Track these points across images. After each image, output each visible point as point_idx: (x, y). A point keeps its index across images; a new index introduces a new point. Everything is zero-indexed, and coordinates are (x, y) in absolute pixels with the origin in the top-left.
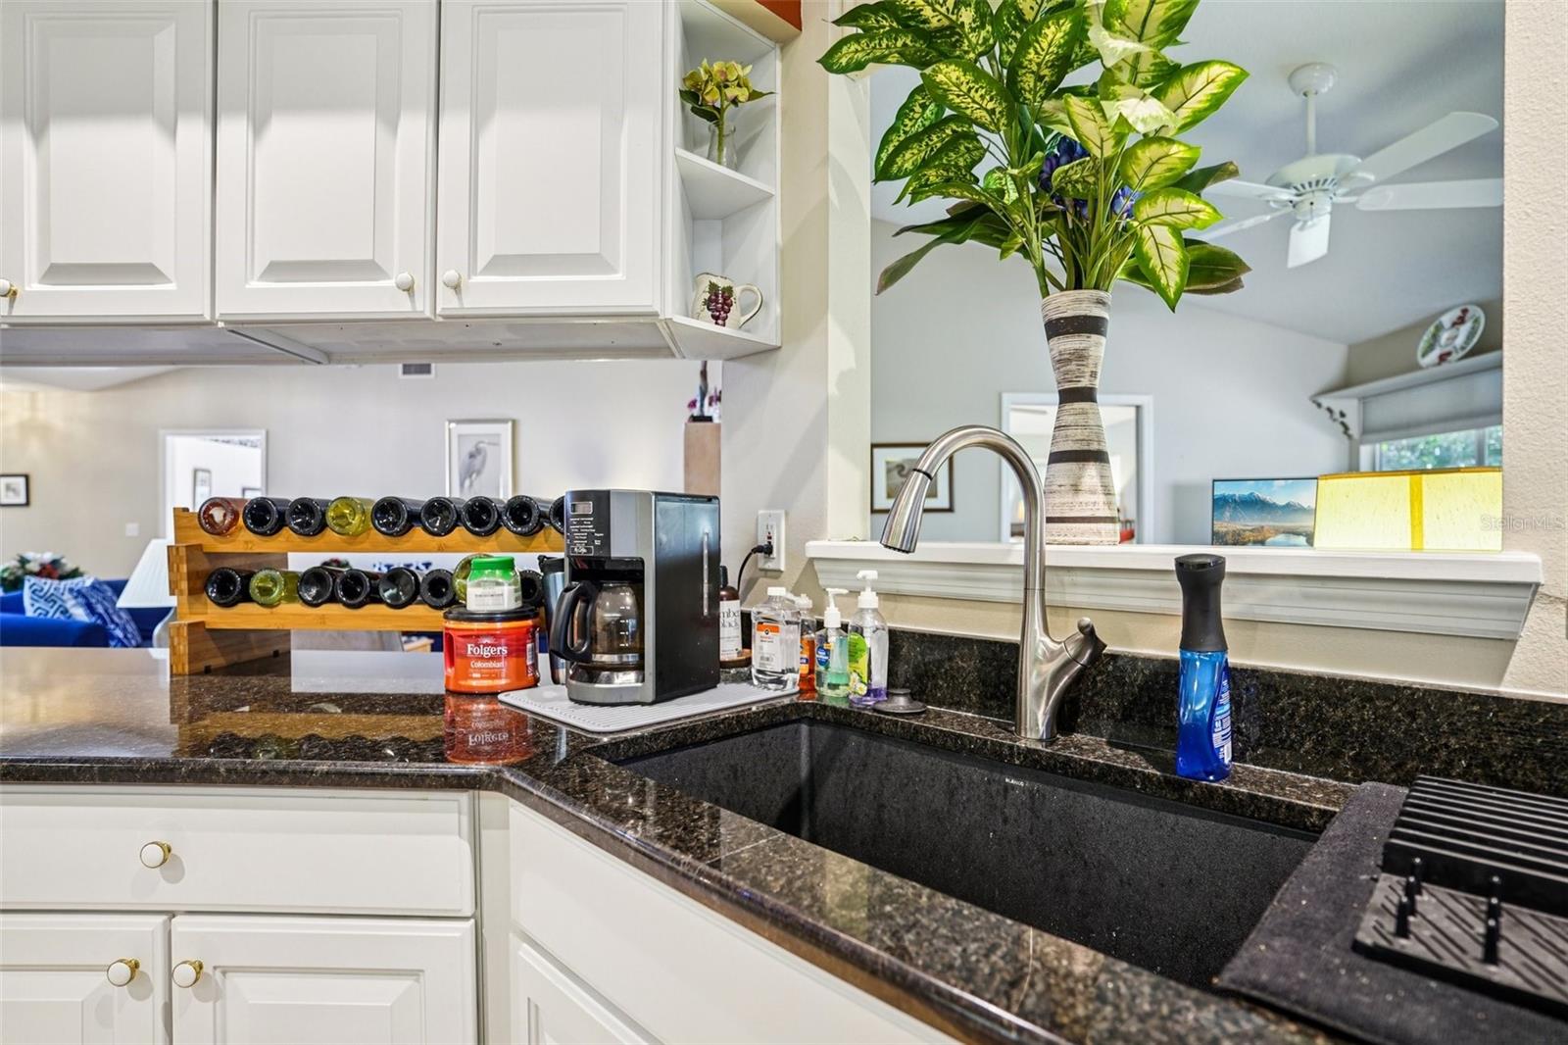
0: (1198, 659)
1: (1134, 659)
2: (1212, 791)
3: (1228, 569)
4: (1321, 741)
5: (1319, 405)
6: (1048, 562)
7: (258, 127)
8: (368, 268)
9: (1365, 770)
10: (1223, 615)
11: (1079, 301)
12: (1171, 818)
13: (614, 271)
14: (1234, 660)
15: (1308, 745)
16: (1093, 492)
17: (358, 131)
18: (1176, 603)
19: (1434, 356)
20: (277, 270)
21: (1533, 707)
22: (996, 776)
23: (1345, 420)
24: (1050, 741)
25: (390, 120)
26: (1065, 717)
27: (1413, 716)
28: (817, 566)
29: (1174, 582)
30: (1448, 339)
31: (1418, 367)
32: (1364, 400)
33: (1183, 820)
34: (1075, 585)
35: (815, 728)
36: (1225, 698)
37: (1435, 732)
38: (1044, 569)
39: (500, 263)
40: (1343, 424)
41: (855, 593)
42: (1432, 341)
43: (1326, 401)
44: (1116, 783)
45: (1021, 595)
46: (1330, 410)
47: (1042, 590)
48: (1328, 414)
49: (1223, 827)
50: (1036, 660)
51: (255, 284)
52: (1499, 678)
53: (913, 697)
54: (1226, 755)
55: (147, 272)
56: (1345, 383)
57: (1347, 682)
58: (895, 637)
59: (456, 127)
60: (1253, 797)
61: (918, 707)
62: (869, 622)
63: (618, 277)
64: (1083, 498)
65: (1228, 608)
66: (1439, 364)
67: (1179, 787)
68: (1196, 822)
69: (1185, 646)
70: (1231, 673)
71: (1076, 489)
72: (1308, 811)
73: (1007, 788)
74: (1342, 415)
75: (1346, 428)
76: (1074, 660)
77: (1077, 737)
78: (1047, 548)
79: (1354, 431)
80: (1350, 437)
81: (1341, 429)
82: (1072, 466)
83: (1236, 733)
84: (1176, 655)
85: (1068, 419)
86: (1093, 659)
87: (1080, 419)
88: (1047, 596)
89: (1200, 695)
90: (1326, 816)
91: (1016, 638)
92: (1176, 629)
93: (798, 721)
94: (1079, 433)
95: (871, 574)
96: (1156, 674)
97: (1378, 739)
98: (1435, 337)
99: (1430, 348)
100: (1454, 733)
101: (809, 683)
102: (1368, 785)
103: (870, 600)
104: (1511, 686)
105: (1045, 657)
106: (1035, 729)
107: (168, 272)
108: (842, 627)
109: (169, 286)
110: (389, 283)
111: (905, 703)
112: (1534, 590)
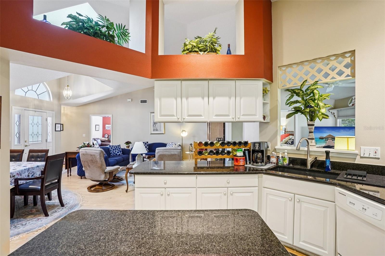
0: (328, 160)
1: (320, 160)
2: (329, 172)
3: (330, 152)
4: (339, 168)
5: (329, 111)
6: (310, 150)
7: (214, 98)
8: (228, 115)
9: (343, 170)
10: (330, 156)
11: (312, 123)
12: (325, 175)
13: (257, 116)
14: (331, 160)
15: (338, 168)
16: (314, 143)
17: (227, 99)
18: (325, 155)
19: (351, 104)
20: (217, 115)
21: (357, 164)
22: (305, 172)
23: (334, 114)
24: (310, 168)
25: (230, 98)
26: (312, 166)
27: (347, 165)
28: (276, 149)
29: (325, 153)
30: (354, 101)
31: (349, 106)
32: (338, 111)
33: (326, 175)
34: (312, 153)
35: (280, 168)
36: (330, 164)
37: (349, 166)
38: (310, 151)
39: (243, 115)
40: (334, 115)
41: (284, 153)
42: (351, 101)
43: (331, 111)
44: (319, 172)
45: (307, 154)
46: (331, 112)
47: (309, 153)
48: (331, 113)
49: (330, 175)
50: (309, 161)
52: (355, 162)
53: (293, 164)
54: (330, 169)
55: (200, 116)
56: (334, 108)
57: (341, 162)
58: (289, 158)
59: (238, 99)
60: (333, 172)
61: (293, 166)
62: (286, 156)
63: (257, 117)
64: (313, 143)
65: (330, 155)
66: (352, 106)
67: (326, 172)
68: (328, 175)
69: (326, 159)
70: (331, 162)
71: (312, 142)
72: (338, 173)
73: (307, 173)
74: (334, 113)
75: (335, 116)
76: (314, 160)
77: (313, 168)
78: (310, 149)
79: (336, 116)
80: (335, 117)
81: (334, 116)
82: (311, 140)
83: (331, 167)
84: (325, 160)
85: (310, 135)
86: (316, 160)
87: (312, 135)
88: (310, 154)
89: (328, 164)
90: (340, 173)
91: (307, 158)
92: (325, 157)
93: (278, 168)
94: (312, 136)
95: (286, 151)
96: (322, 161)
97: (344, 167)
98: (351, 100)
99: (351, 103)
100: (351, 166)
101: (277, 163)
102: (343, 171)
103: (286, 154)
104: (356, 162)
105: (310, 160)
106: (309, 167)
107: (203, 116)
108: (282, 157)
109: (203, 117)
110: (231, 117)
111: (291, 165)
112: (357, 154)
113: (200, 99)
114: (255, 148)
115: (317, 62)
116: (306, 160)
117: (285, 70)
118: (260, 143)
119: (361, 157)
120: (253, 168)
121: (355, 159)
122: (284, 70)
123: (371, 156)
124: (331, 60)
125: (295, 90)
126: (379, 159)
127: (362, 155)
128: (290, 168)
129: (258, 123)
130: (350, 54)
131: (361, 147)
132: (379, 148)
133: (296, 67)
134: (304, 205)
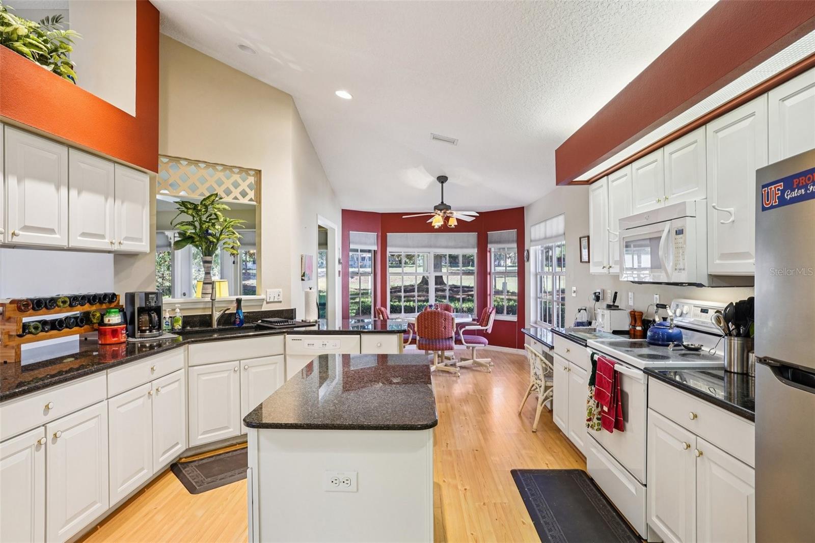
0: (239, 311)
1: (229, 314)
7: (79, 193)
8: (102, 236)
10: (242, 305)
11: (208, 258)
13: (143, 242)
14: (243, 311)
15: (250, 320)
17: (100, 199)
18: (236, 305)
20: (84, 234)
21: (265, 311)
24: (217, 326)
25: (106, 198)
26: (219, 323)
27: (256, 314)
45: (211, 306)
50: (215, 317)
51: (79, 238)
53: (191, 327)
55: (52, 231)
59: (117, 203)
62: (178, 315)
63: (143, 243)
64: (209, 290)
69: (237, 310)
71: (207, 289)
77: (221, 326)
84: (236, 312)
88: (215, 306)
91: (211, 313)
92: (236, 308)
96: (232, 315)
97: (253, 318)
103: (178, 310)
104: (263, 309)
105: (217, 315)
106: (215, 326)
107: (56, 231)
108: (170, 317)
109: (57, 236)
110: (107, 240)
111: (188, 328)
112: (264, 299)
113: (50, 189)
114: (150, 303)
115: (217, 169)
116: (211, 316)
117: (167, 163)
118: (134, 295)
119: (267, 303)
120: (140, 343)
121: (262, 305)
122: (165, 163)
123: (276, 300)
124: (234, 173)
125: (186, 204)
126: (281, 302)
127: (268, 301)
128: (190, 333)
129: (112, 255)
130: (253, 172)
131: (267, 290)
132: (281, 290)
133: (187, 164)
134: (254, 370)
